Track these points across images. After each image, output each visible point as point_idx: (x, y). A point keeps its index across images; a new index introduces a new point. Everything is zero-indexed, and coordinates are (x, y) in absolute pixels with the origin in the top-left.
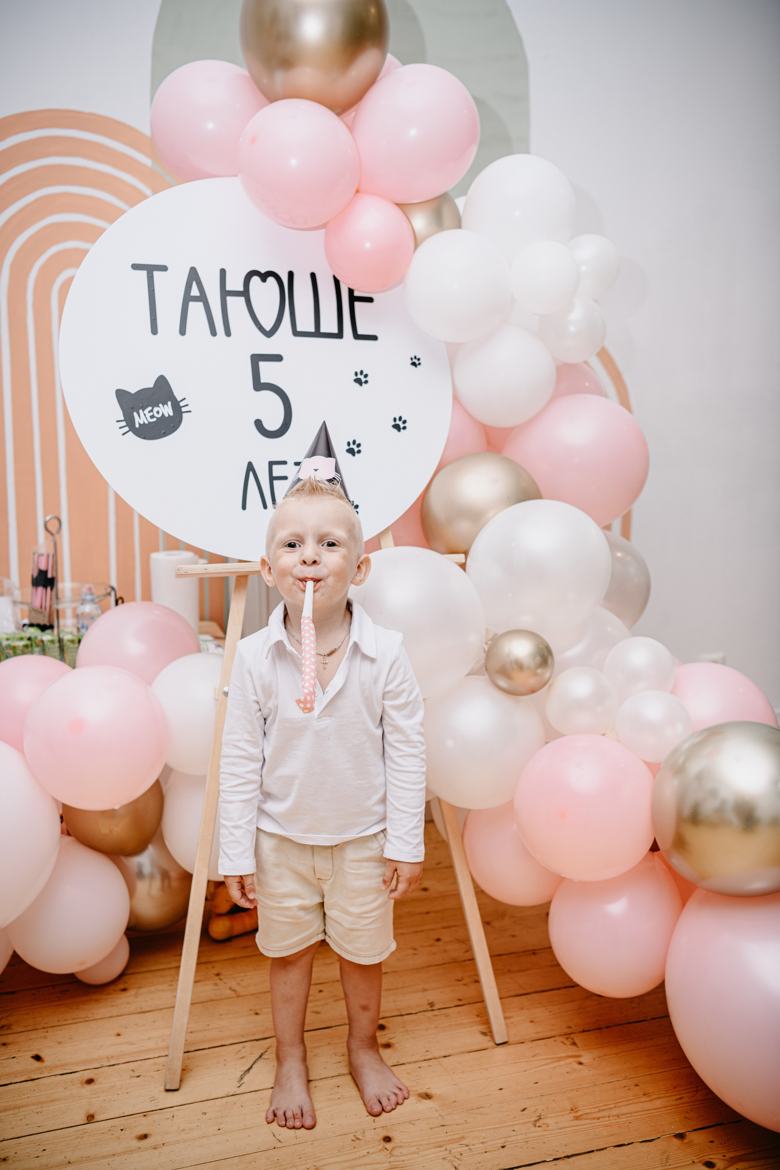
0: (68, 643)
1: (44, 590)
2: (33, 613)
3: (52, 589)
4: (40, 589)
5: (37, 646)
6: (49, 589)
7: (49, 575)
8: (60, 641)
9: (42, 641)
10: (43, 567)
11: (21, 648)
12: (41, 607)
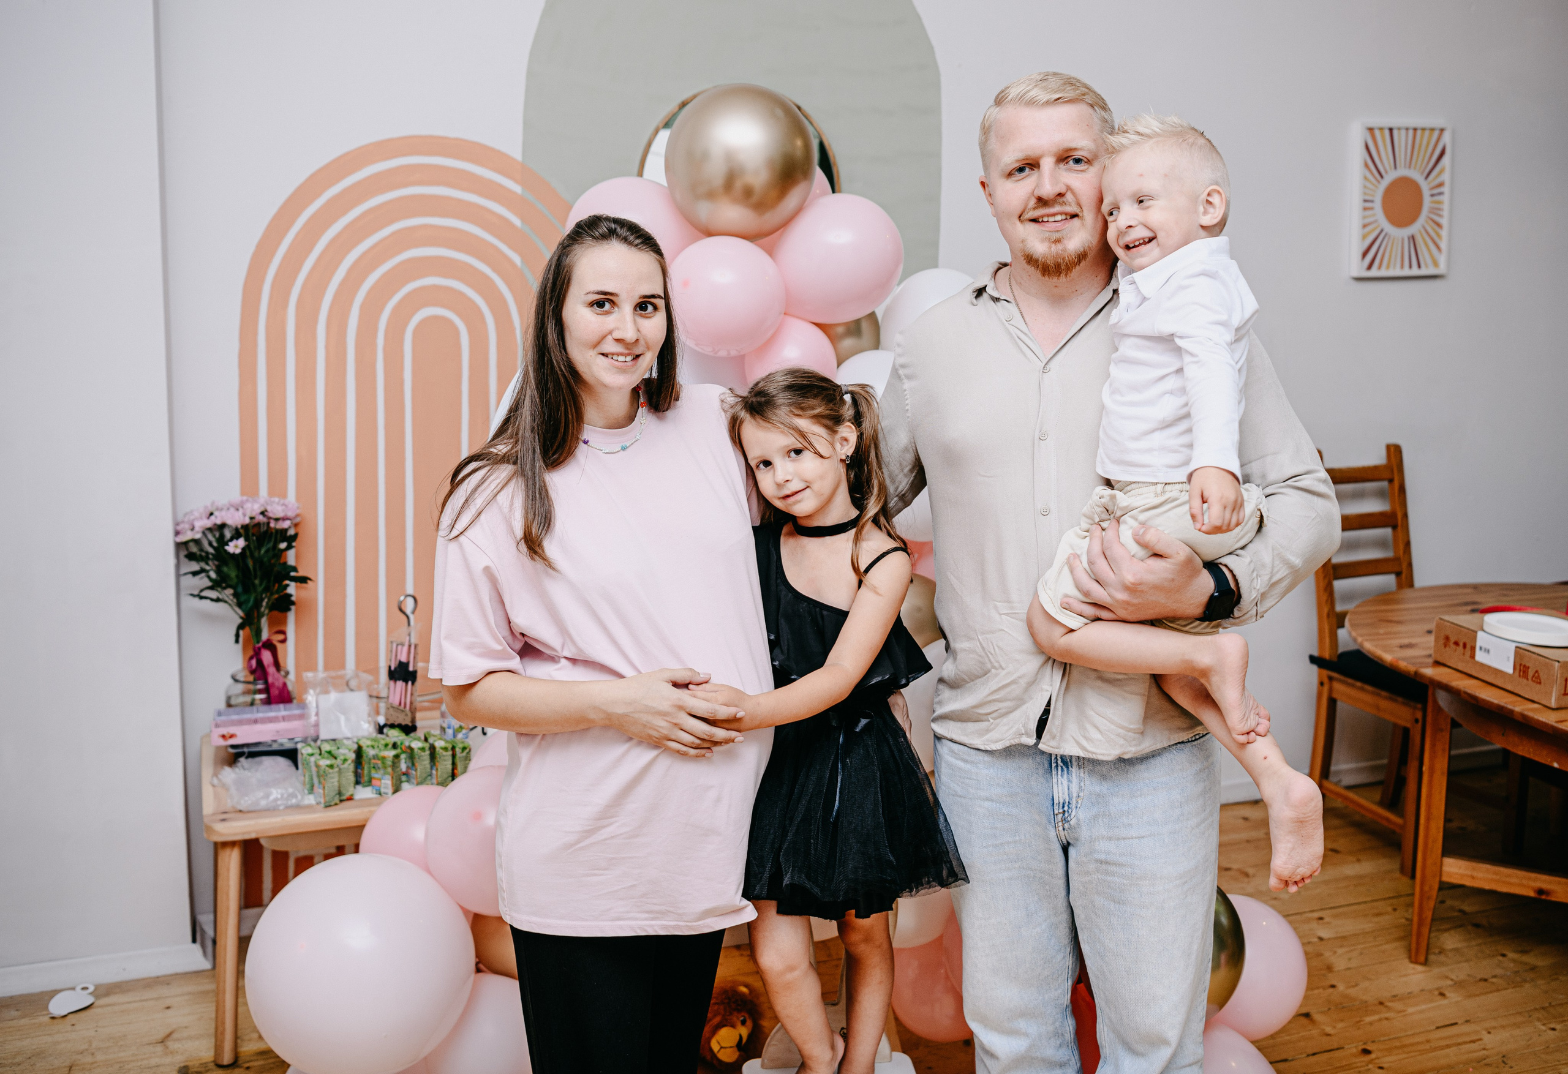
0: (441, 751)
1: (404, 684)
2: (391, 711)
3: (413, 684)
4: (400, 684)
5: (404, 752)
6: (410, 683)
7: (411, 669)
8: (432, 748)
9: (411, 749)
10: (404, 659)
11: (391, 759)
12: (400, 704)
